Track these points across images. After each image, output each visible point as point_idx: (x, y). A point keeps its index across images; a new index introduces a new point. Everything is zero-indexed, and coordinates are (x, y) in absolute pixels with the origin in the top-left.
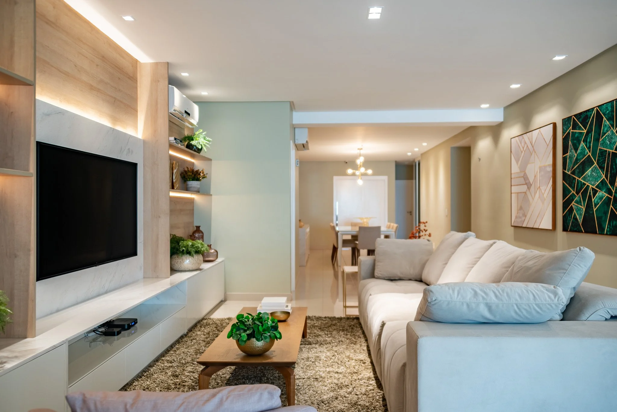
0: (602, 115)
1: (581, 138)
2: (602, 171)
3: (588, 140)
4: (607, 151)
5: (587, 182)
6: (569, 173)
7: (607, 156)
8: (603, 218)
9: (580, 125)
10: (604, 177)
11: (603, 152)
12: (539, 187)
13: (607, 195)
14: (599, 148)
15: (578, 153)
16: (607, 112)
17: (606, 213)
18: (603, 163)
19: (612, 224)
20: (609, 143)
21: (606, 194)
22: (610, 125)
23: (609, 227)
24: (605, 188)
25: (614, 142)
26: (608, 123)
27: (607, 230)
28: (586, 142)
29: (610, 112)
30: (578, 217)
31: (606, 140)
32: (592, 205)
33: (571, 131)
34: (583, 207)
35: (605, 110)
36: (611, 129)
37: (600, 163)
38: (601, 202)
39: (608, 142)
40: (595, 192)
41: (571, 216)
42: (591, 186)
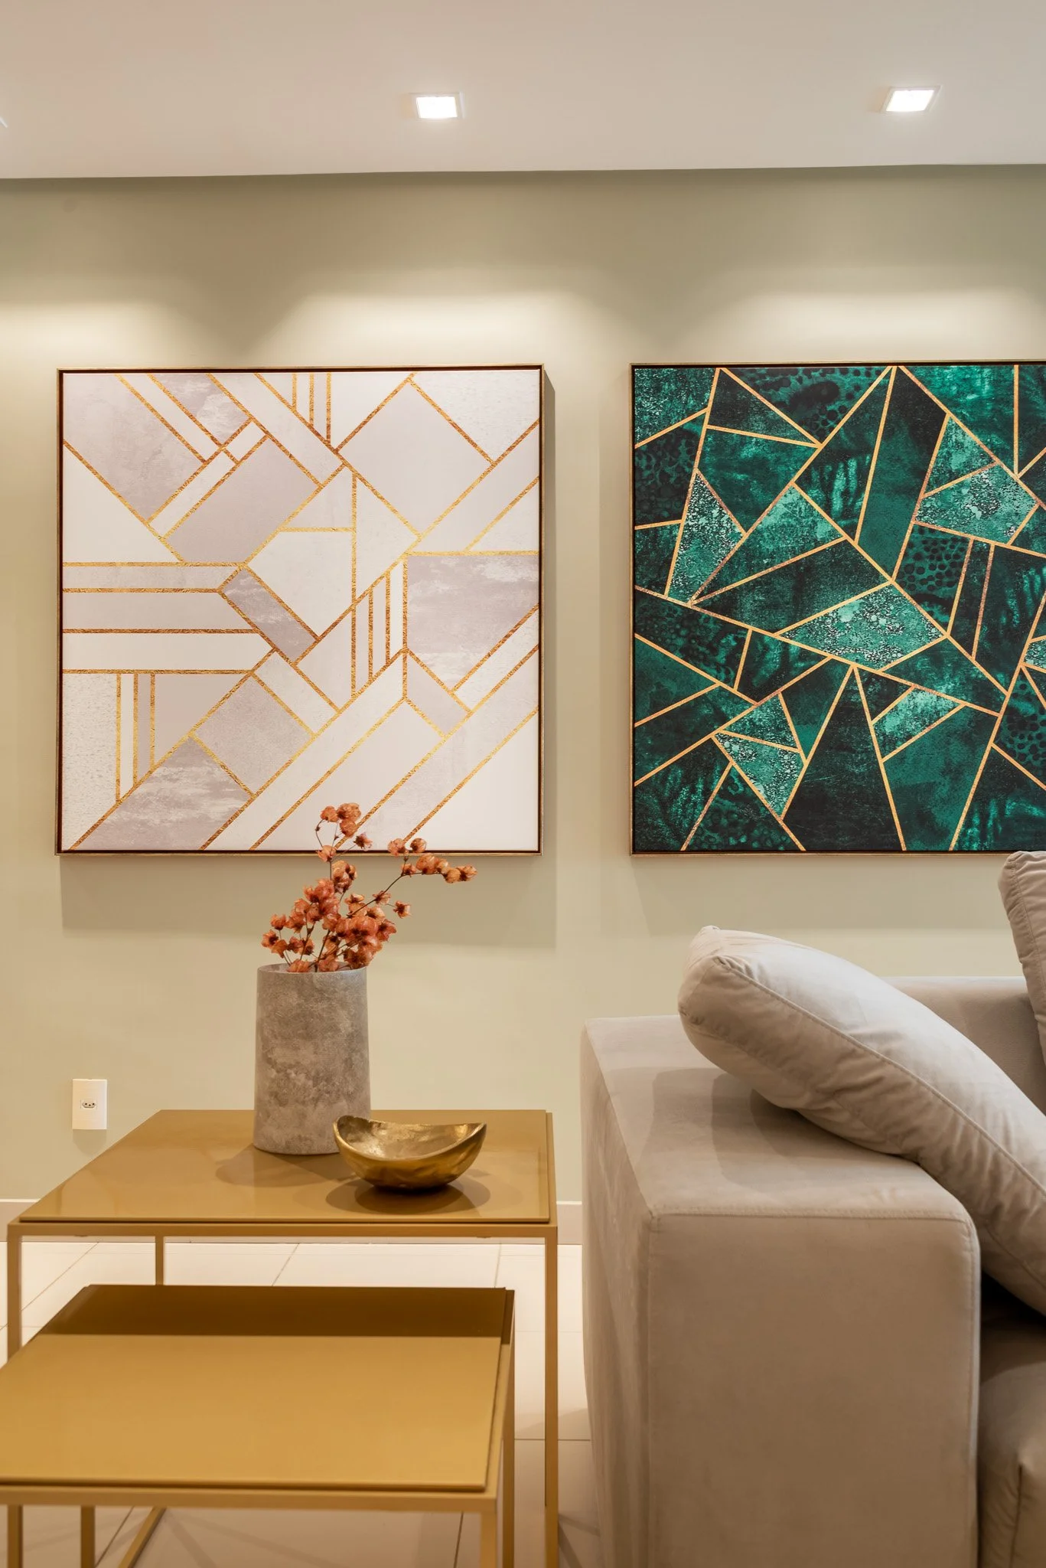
0: (936, 400)
1: (781, 469)
2: (931, 614)
3: (839, 484)
4: (965, 541)
5: (831, 649)
6: (691, 603)
7: (966, 561)
8: (943, 791)
9: (775, 415)
10: (946, 635)
11: (945, 542)
12: (406, 651)
13: (962, 704)
14: (913, 522)
15: (757, 524)
16: (970, 397)
17: (957, 774)
18: (940, 584)
19: (993, 812)
20: (979, 514)
21: (958, 701)
22: (986, 449)
23: (976, 821)
24: (952, 677)
25: (1009, 514)
26: (972, 437)
27: (963, 834)
28: (827, 488)
29: (990, 400)
30: (759, 791)
31: (961, 498)
32: (869, 742)
33: (706, 426)
34: (799, 750)
35: (954, 388)
36: (990, 461)
37: (923, 582)
38: (927, 730)
39: (974, 509)
40: (884, 692)
41: (700, 787)
42: (854, 666)
